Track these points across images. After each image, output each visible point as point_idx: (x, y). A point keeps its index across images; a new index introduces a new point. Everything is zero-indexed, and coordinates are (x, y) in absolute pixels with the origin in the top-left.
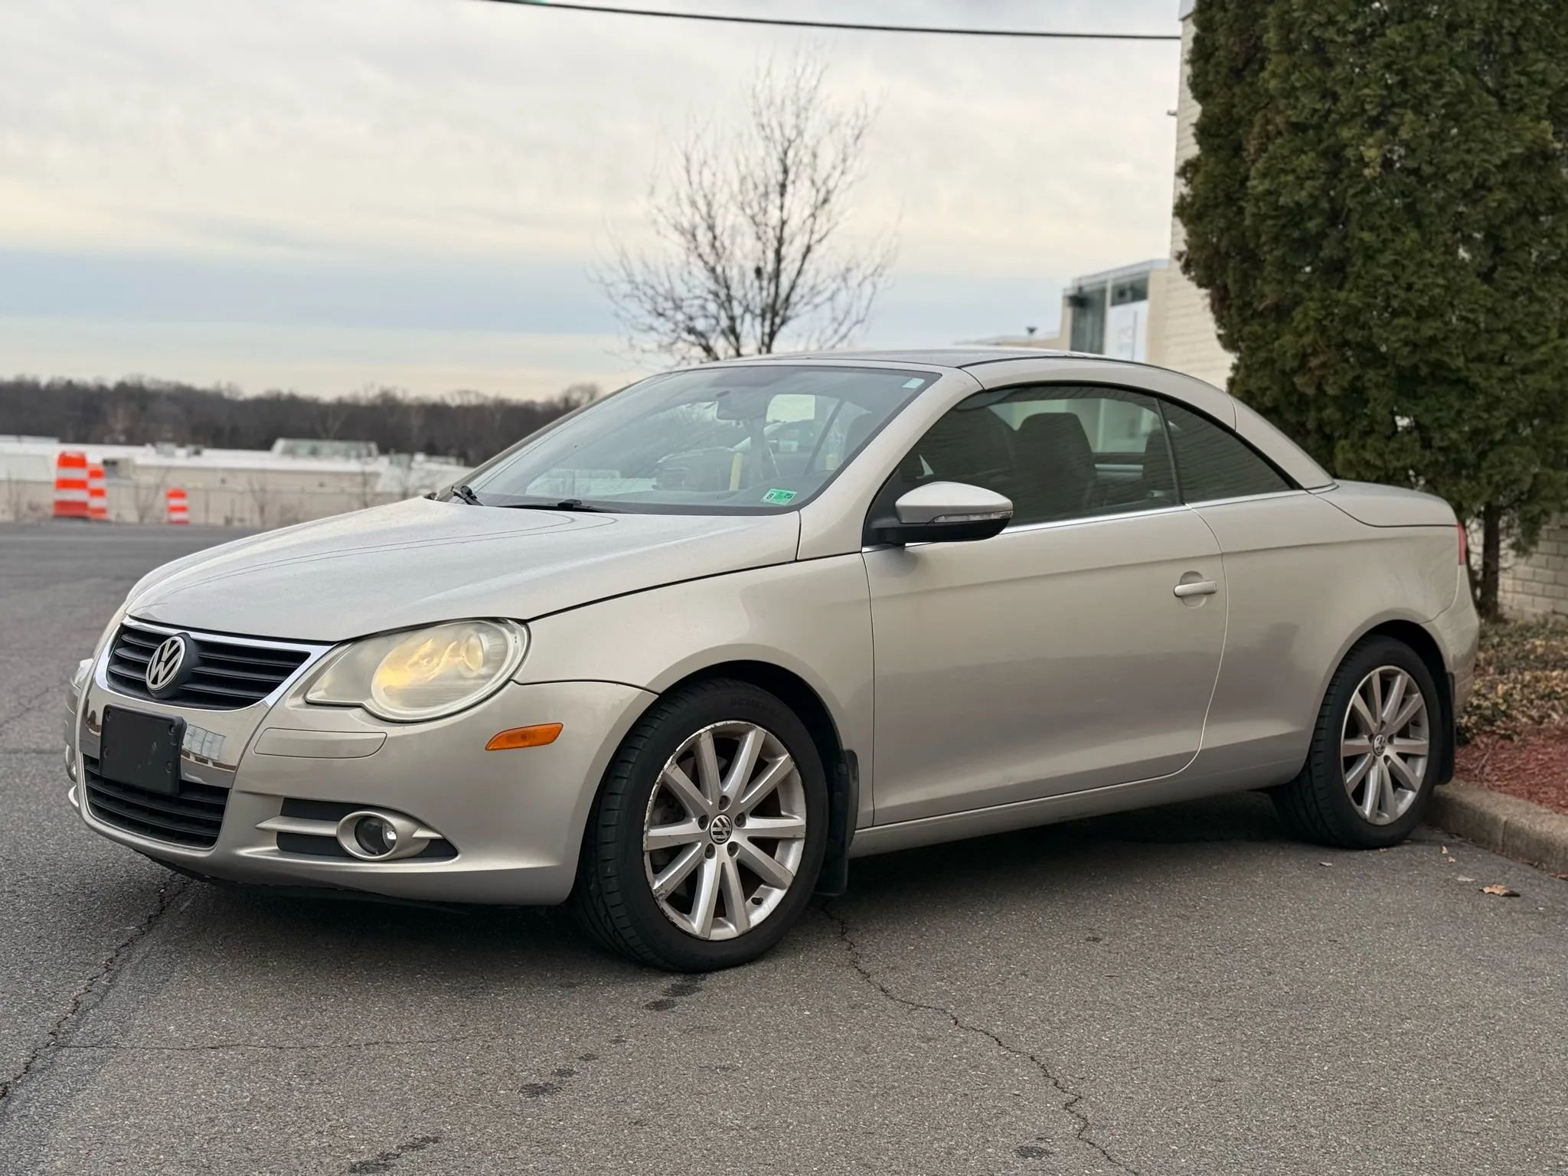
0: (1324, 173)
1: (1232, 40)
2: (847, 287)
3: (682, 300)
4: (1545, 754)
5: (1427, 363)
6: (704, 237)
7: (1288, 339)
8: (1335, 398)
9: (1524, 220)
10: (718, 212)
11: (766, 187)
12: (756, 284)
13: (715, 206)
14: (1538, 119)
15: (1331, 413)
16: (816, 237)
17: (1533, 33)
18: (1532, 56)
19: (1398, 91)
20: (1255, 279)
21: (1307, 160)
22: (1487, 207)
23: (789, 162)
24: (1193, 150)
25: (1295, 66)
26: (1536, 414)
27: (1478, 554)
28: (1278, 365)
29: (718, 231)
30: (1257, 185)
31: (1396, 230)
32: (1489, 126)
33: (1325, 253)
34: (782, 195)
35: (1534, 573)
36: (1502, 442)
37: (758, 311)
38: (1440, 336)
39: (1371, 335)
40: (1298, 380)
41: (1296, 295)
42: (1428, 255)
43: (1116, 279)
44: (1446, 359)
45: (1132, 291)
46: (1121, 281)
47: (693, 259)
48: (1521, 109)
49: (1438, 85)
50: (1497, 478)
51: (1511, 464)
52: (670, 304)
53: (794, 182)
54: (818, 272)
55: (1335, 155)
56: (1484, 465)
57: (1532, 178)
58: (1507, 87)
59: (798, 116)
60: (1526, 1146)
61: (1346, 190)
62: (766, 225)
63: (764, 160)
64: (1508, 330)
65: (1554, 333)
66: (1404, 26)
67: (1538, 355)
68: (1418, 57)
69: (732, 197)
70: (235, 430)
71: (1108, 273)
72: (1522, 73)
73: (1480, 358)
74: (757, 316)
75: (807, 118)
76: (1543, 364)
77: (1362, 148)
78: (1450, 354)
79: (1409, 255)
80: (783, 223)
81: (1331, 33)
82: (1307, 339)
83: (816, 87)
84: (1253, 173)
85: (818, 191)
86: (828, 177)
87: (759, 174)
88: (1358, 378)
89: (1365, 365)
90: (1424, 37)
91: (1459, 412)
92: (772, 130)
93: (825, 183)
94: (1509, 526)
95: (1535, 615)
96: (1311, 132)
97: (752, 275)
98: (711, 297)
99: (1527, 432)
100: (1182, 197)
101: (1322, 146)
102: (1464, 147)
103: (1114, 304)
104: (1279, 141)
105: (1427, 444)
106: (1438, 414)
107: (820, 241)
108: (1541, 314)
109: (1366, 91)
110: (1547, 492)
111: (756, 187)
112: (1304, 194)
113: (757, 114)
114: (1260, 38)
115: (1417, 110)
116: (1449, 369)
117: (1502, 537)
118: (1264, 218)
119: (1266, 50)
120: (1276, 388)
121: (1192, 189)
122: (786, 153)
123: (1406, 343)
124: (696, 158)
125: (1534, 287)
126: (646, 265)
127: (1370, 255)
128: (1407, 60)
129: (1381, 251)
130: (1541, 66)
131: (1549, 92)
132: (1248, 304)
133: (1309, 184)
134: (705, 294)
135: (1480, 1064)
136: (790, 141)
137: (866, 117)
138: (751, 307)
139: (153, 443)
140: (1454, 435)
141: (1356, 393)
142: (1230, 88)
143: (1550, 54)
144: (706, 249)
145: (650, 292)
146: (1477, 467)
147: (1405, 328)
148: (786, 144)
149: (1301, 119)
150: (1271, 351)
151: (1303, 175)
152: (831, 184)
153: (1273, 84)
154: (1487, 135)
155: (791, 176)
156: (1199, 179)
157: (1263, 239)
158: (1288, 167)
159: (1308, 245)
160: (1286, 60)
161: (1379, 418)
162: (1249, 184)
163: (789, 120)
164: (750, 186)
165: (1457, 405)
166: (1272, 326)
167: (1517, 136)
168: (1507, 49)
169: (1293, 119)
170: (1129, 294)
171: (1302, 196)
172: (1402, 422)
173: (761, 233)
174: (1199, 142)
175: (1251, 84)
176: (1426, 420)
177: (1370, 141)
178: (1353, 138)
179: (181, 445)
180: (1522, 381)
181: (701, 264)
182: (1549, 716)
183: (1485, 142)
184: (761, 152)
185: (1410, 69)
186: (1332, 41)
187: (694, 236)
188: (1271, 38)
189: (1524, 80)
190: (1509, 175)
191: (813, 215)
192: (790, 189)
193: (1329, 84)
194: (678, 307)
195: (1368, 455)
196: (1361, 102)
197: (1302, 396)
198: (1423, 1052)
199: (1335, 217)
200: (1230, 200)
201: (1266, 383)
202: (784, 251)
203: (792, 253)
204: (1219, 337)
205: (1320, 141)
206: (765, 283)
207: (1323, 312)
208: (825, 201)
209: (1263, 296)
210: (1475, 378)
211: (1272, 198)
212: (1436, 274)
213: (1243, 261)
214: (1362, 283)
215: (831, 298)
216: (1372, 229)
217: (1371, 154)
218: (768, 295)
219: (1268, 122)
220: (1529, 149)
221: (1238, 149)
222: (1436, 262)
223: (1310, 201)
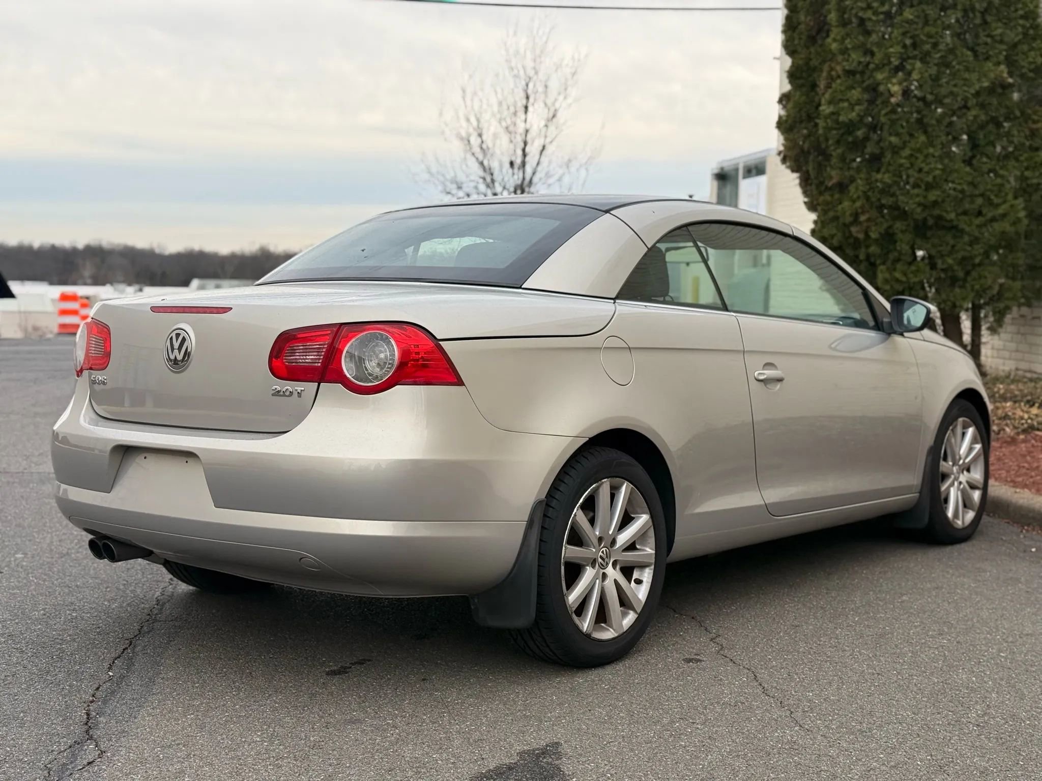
0: (867, 101)
1: (809, 18)
2: (569, 172)
3: (462, 183)
4: (1000, 452)
5: (932, 216)
6: (475, 141)
7: (846, 204)
8: (876, 240)
9: (991, 127)
10: (484, 125)
11: (515, 107)
12: (510, 171)
13: (482, 121)
14: (998, 64)
15: (873, 249)
16: (548, 140)
17: (994, 11)
18: (994, 25)
19: (911, 49)
20: (826, 166)
21: (856, 94)
22: (967, 120)
23: (530, 92)
24: (787, 87)
25: (848, 35)
26: (1000, 247)
27: (968, 334)
28: (841, 220)
29: (484, 137)
30: (825, 109)
31: (911, 135)
32: (967, 69)
33: (869, 150)
34: (526, 112)
35: (1004, 346)
36: (979, 265)
37: (512, 189)
38: (940, 200)
39: (897, 201)
40: (854, 229)
41: (851, 176)
42: (931, 150)
43: (745, 162)
44: (944, 214)
45: (756, 169)
46: (749, 163)
47: (469, 156)
48: (987, 58)
49: (935, 45)
50: (977, 287)
51: (985, 277)
52: (454, 186)
53: (533, 104)
54: (550, 162)
55: (873, 89)
56: (969, 279)
57: (994, 101)
58: (979, 45)
59: (535, 61)
60: (963, 653)
61: (879, 112)
62: (516, 133)
63: (513, 90)
64: (982, 195)
65: (1010, 197)
66: (914, 9)
67: (1001, 211)
68: (923, 28)
69: (493, 115)
70: (164, 274)
71: (739, 158)
72: (988, 36)
73: (965, 213)
74: (511, 192)
75: (541, 62)
76: (1004, 216)
77: (889, 85)
78: (947, 212)
79: (919, 150)
80: (527, 131)
81: (869, 14)
82: (858, 204)
83: (546, 42)
84: (823, 101)
85: (549, 109)
86: (556, 100)
87: (510, 100)
88: (890, 227)
89: (895, 219)
90: (926, 16)
91: (953, 246)
92: (518, 71)
93: (554, 104)
94: (986, 316)
95: (1003, 371)
96: (858, 76)
97: (507, 165)
98: (481, 180)
99: (995, 257)
100: (780, 117)
101: (865, 85)
102: (952, 83)
103: (744, 177)
104: (839, 81)
105: (933, 266)
106: (941, 248)
107: (551, 142)
108: (1002, 185)
109: (891, 50)
110: (1007, 295)
111: (508, 108)
112: (854, 114)
113: (508, 61)
114: (826, 17)
115: (922, 60)
116: (946, 221)
117: (983, 323)
118: (831, 129)
119: (830, 24)
120: (840, 235)
121: (787, 111)
122: (527, 85)
123: (919, 204)
124: (469, 91)
125: (997, 168)
126: (437, 159)
127: (896, 150)
128: (916, 29)
129: (903, 148)
130: (999, 31)
131: (1004, 47)
132: (822, 183)
133: (857, 108)
134: (477, 179)
135: (943, 616)
136: (530, 78)
137: (579, 60)
138: (507, 186)
139: (111, 283)
140: (950, 261)
141: (889, 237)
142: (808, 48)
143: (1005, 24)
144: (477, 150)
145: (441, 178)
146: (965, 280)
147: (918, 195)
148: (528, 80)
149: (852, 68)
150: (837, 211)
151: (853, 102)
152: (557, 105)
153: (834, 46)
154: (967, 75)
155: (531, 100)
156: (790, 105)
157: (830, 142)
158: (845, 98)
159: (858, 146)
160: (843, 31)
161: (904, 252)
162: (822, 108)
163: (530, 64)
164: (505, 107)
165: (952, 242)
166: (837, 196)
167: (985, 76)
168: (978, 21)
169: (847, 68)
170: (754, 172)
171: (853, 115)
172: (920, 253)
173: (513, 139)
174: (791, 82)
175: (821, 46)
176: (933, 252)
177: (894, 80)
178: (883, 79)
179: (130, 284)
180: (992, 227)
181: (474, 159)
182: (1004, 430)
183: (965, 80)
184: (512, 85)
185: (918, 35)
186: (870, 19)
187: (469, 141)
188: (833, 17)
189: (989, 40)
190: (981, 99)
191: (546, 126)
192: (530, 109)
193: (869, 46)
194: (460, 188)
195: (898, 275)
196: (888, 56)
197: (856, 239)
198: (912, 611)
199: (873, 128)
200: (810, 118)
201: (834, 231)
202: (527, 149)
203: (533, 150)
204: (805, 203)
205: (863, 82)
206: (516, 170)
207: (868, 187)
208: (554, 116)
209: (831, 178)
210: (962, 226)
211: (834, 117)
212: (936, 162)
213: (819, 155)
214: (891, 168)
215: (560, 180)
216: (897, 134)
217: (895, 89)
218: (518, 179)
219: (832, 69)
220: (993, 83)
221: (814, 86)
222: (937, 154)
223: (858, 119)
